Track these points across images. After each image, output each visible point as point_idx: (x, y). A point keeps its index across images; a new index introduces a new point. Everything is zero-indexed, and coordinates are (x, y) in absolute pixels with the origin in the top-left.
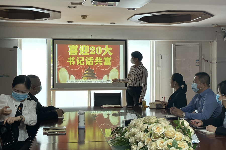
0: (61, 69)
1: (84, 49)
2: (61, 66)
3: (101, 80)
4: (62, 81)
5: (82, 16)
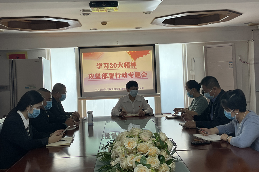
5: (102, 23)
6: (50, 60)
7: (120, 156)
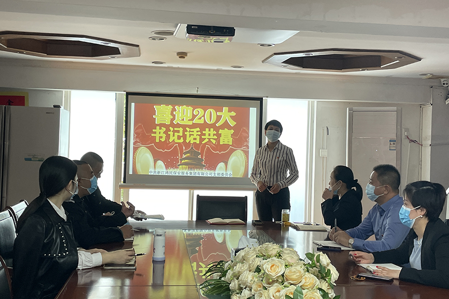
0: (140, 149)
1: (184, 113)
2: (139, 143)
3: (212, 172)
4: (140, 171)
5: (179, 54)
6: (70, 111)
7: (254, 287)
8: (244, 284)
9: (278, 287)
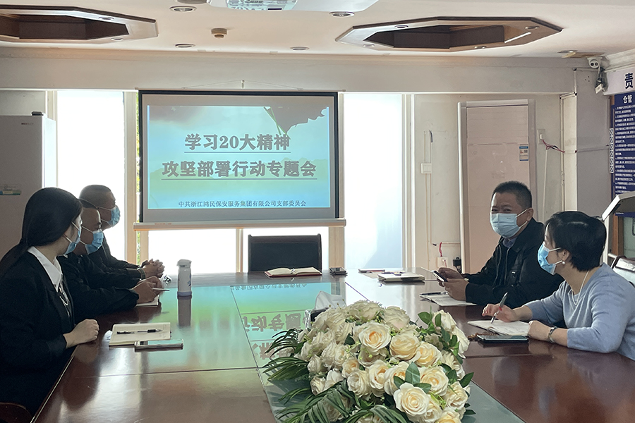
5: (214, 31)
6: (56, 120)
7: (345, 366)
8: (330, 362)
9: (382, 366)
